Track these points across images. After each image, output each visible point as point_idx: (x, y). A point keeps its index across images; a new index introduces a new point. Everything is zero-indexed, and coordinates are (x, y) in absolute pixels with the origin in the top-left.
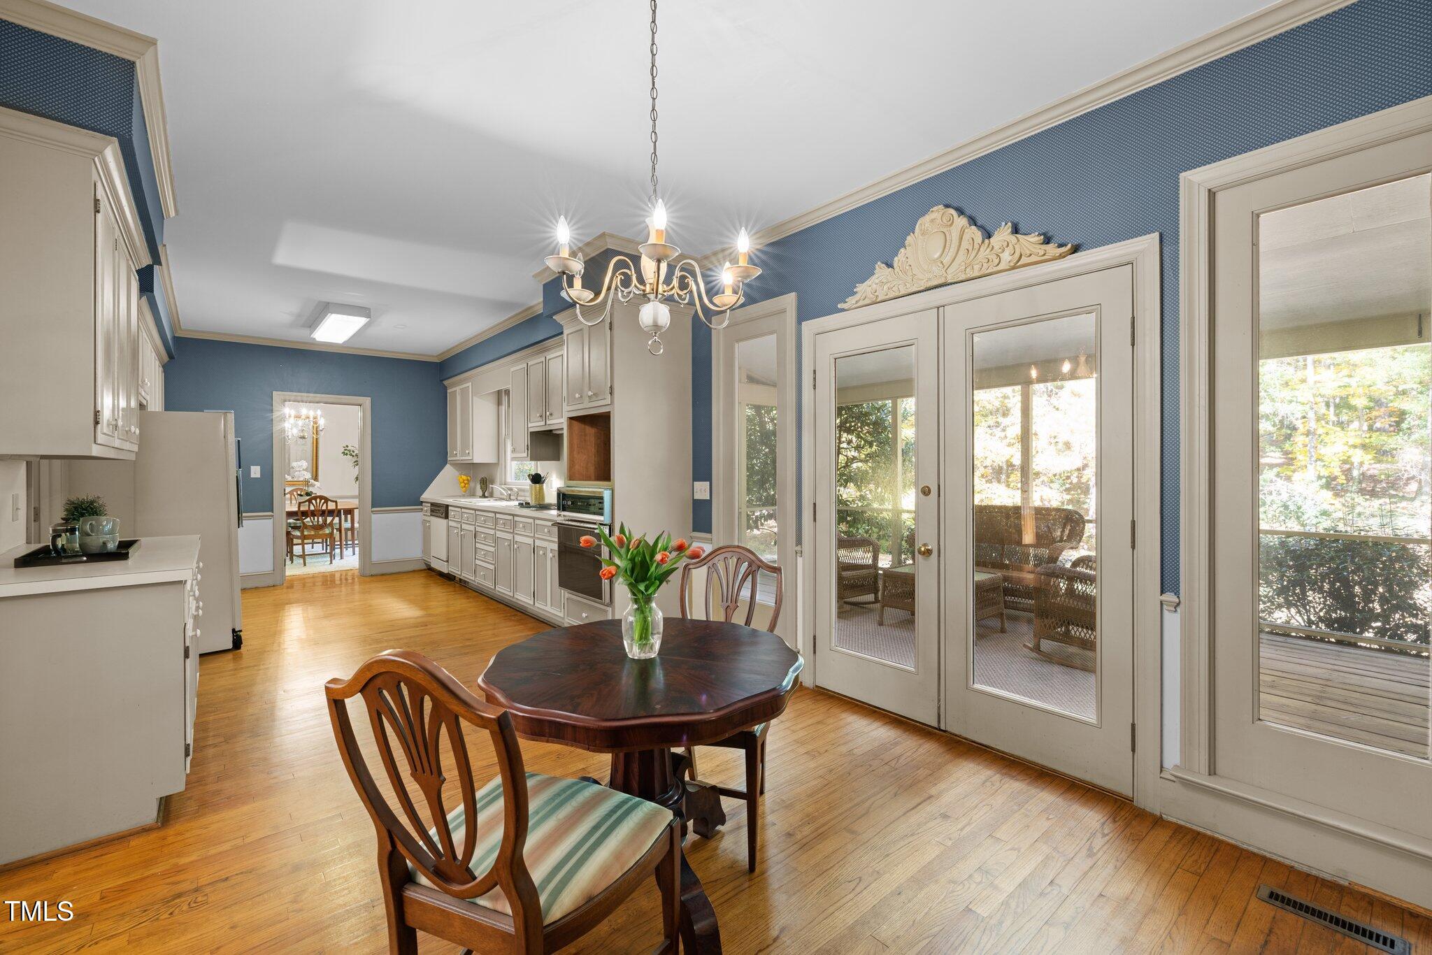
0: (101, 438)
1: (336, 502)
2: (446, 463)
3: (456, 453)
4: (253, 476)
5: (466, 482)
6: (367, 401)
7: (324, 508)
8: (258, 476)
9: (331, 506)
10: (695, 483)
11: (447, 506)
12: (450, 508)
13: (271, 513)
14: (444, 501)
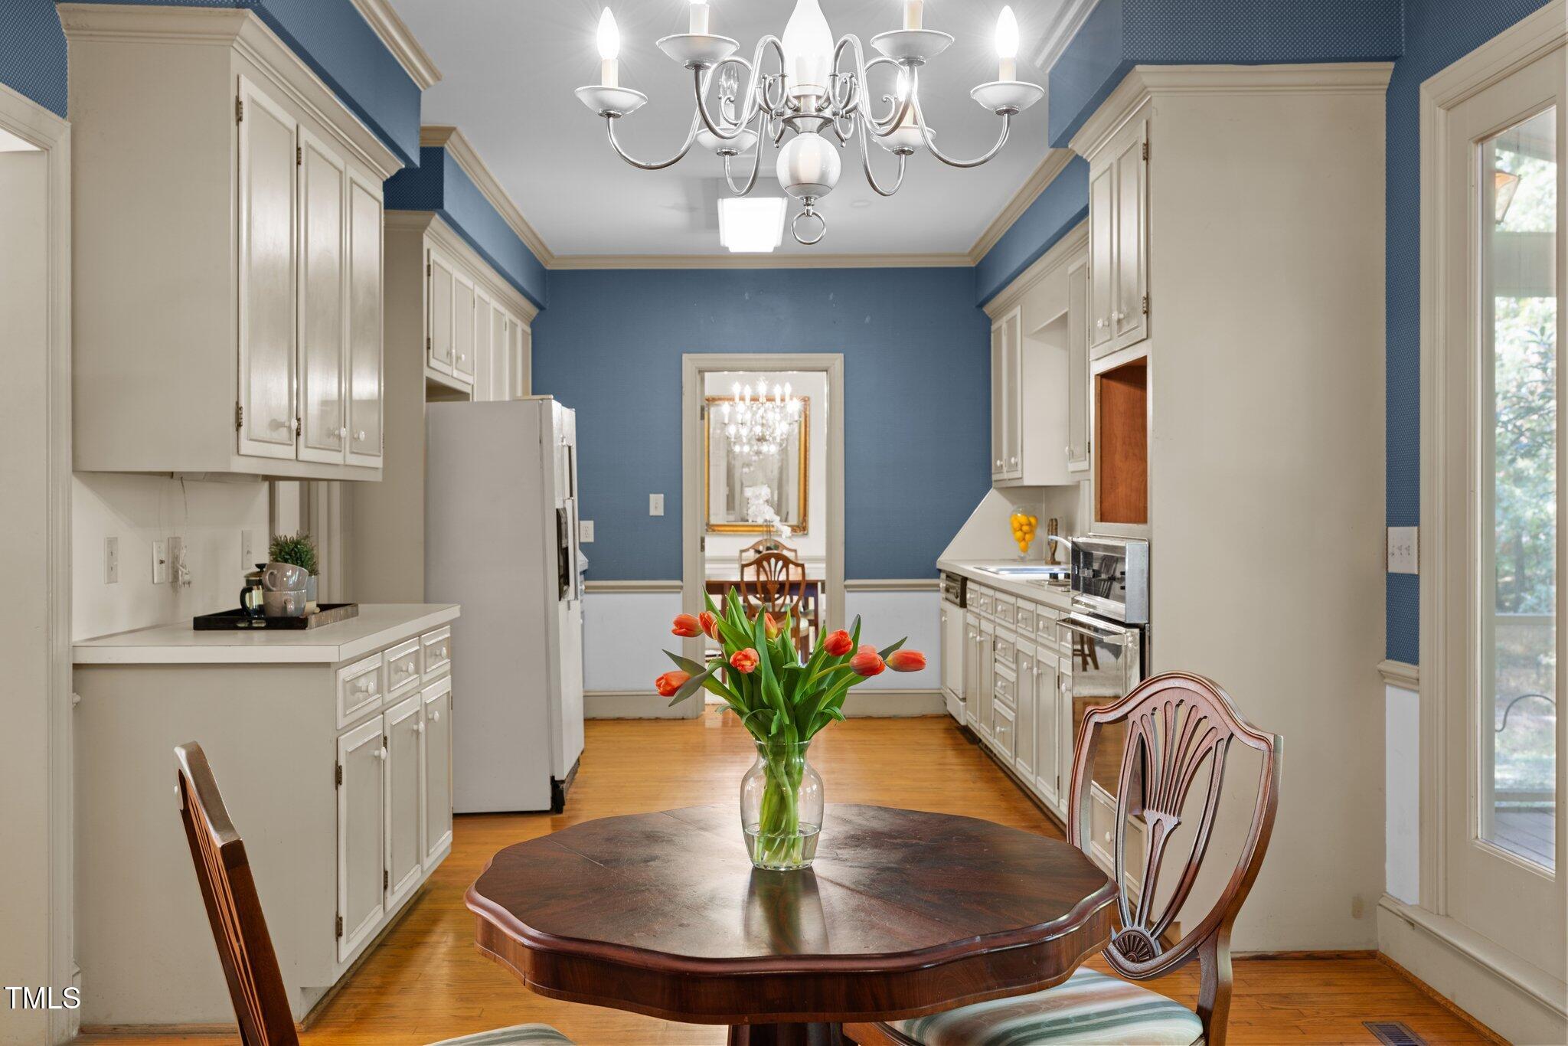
0: (246, 447)
1: (802, 566)
2: (988, 485)
3: (1002, 468)
4: (653, 512)
5: (1025, 528)
6: (837, 361)
7: (782, 577)
8: (660, 512)
9: (795, 574)
10: (1390, 529)
11: (965, 580)
12: (970, 585)
13: (677, 583)
14: (963, 569)
